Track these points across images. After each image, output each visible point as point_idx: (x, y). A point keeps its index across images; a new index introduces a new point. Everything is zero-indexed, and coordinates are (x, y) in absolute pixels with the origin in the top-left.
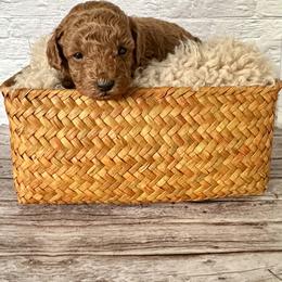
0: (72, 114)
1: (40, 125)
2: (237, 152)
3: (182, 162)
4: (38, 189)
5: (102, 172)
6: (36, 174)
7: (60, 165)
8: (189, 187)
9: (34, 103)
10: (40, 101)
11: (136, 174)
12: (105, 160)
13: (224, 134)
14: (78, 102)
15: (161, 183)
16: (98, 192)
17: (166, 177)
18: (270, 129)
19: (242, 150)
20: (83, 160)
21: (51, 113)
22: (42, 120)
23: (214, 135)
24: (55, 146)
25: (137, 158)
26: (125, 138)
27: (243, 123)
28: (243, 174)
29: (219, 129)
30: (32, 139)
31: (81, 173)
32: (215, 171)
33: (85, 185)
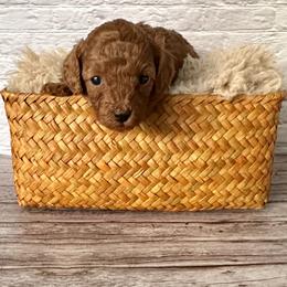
0: (69, 119)
1: (38, 128)
2: (233, 162)
3: (177, 169)
4: (37, 191)
5: (98, 176)
6: (35, 176)
7: (58, 168)
8: (184, 196)
9: (33, 107)
10: (38, 105)
11: (131, 180)
12: (100, 164)
13: (220, 143)
14: (75, 107)
15: (156, 189)
16: (94, 196)
17: (160, 184)
18: (271, 141)
19: (239, 160)
20: (79, 163)
21: (49, 117)
22: (40, 124)
23: (210, 144)
24: (53, 149)
25: (131, 163)
26: (120, 143)
27: (241, 133)
28: (240, 186)
29: (215, 138)
30: (31, 142)
31: (77, 176)
32: (210, 180)
33: (81, 188)
